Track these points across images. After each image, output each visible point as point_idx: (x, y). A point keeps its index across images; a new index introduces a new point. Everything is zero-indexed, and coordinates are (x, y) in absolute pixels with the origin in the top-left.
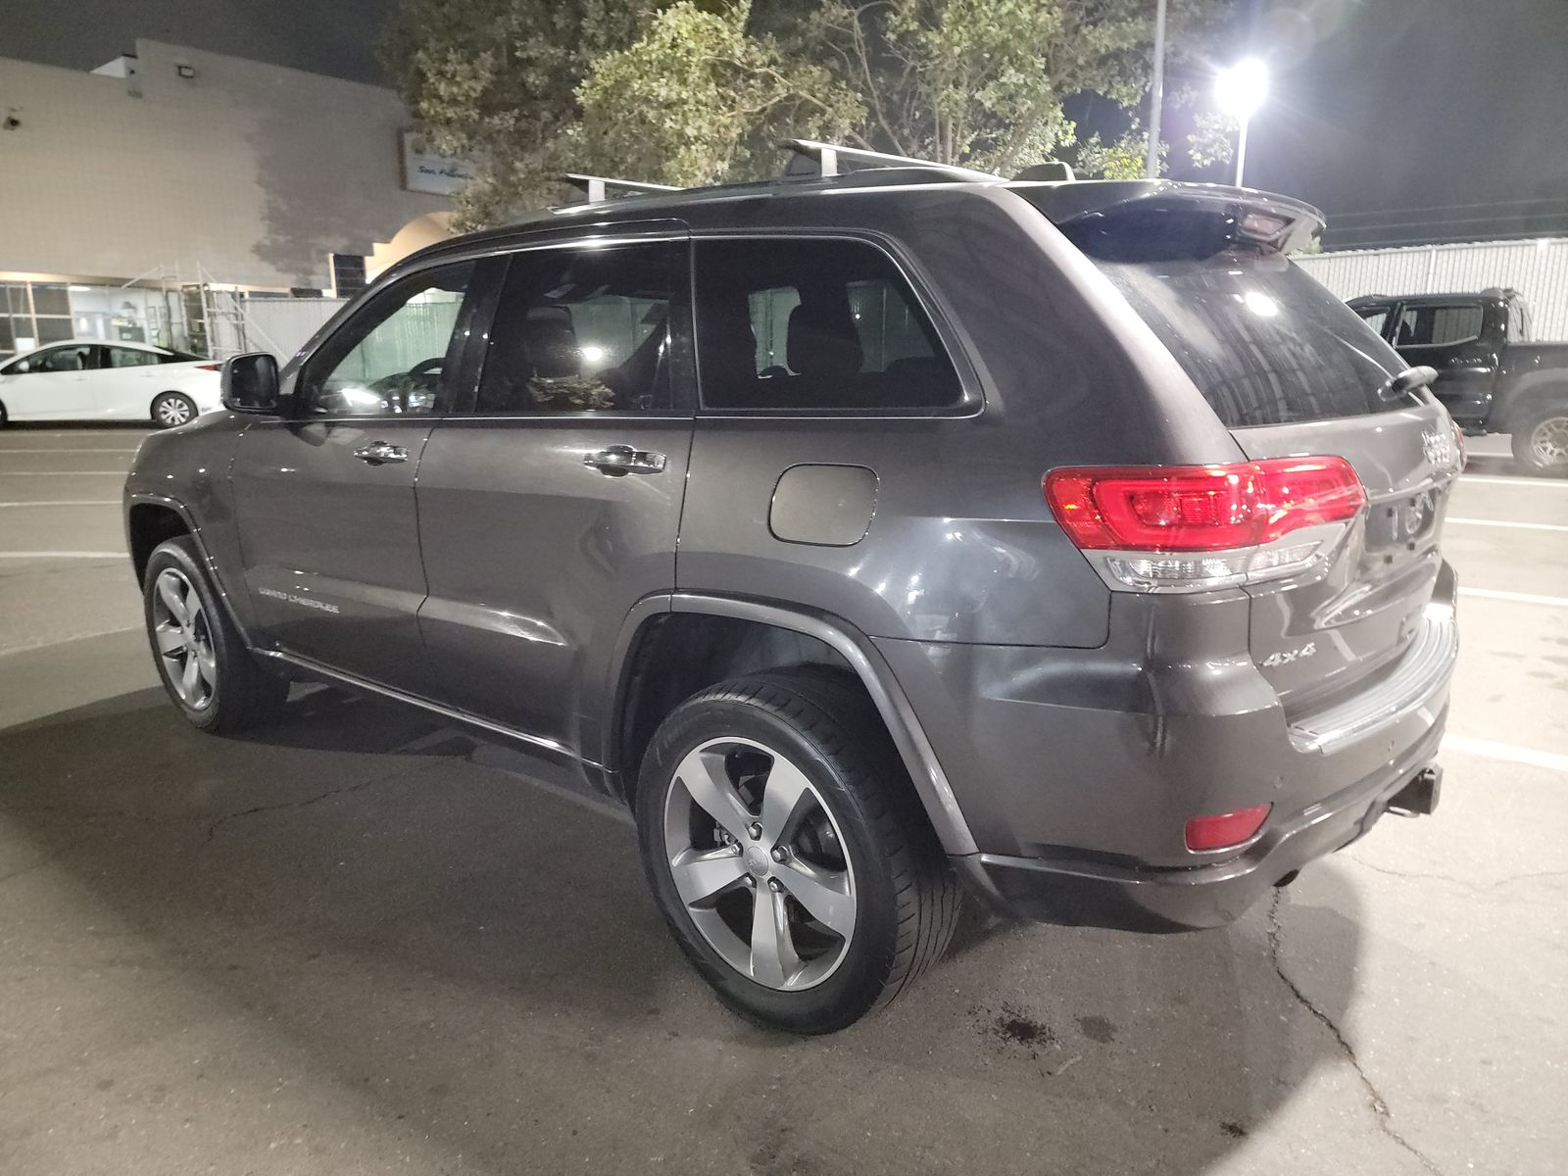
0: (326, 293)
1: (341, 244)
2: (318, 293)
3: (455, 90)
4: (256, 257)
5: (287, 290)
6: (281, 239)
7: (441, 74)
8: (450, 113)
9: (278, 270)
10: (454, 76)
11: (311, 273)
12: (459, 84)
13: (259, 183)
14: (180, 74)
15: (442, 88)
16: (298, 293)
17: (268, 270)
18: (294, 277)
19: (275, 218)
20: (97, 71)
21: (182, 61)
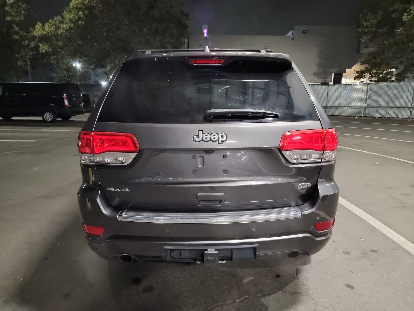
0: (330, 83)
1: (336, 70)
2: (328, 84)
3: (368, 23)
4: (313, 75)
5: (320, 83)
6: (320, 70)
7: (366, 19)
8: (366, 30)
9: (318, 78)
10: (369, 20)
11: (327, 78)
12: (369, 22)
13: (318, 56)
14: (303, 32)
15: (365, 24)
16: (322, 84)
17: (316, 78)
18: (322, 80)
19: (320, 65)
20: (286, 35)
21: (304, 29)
